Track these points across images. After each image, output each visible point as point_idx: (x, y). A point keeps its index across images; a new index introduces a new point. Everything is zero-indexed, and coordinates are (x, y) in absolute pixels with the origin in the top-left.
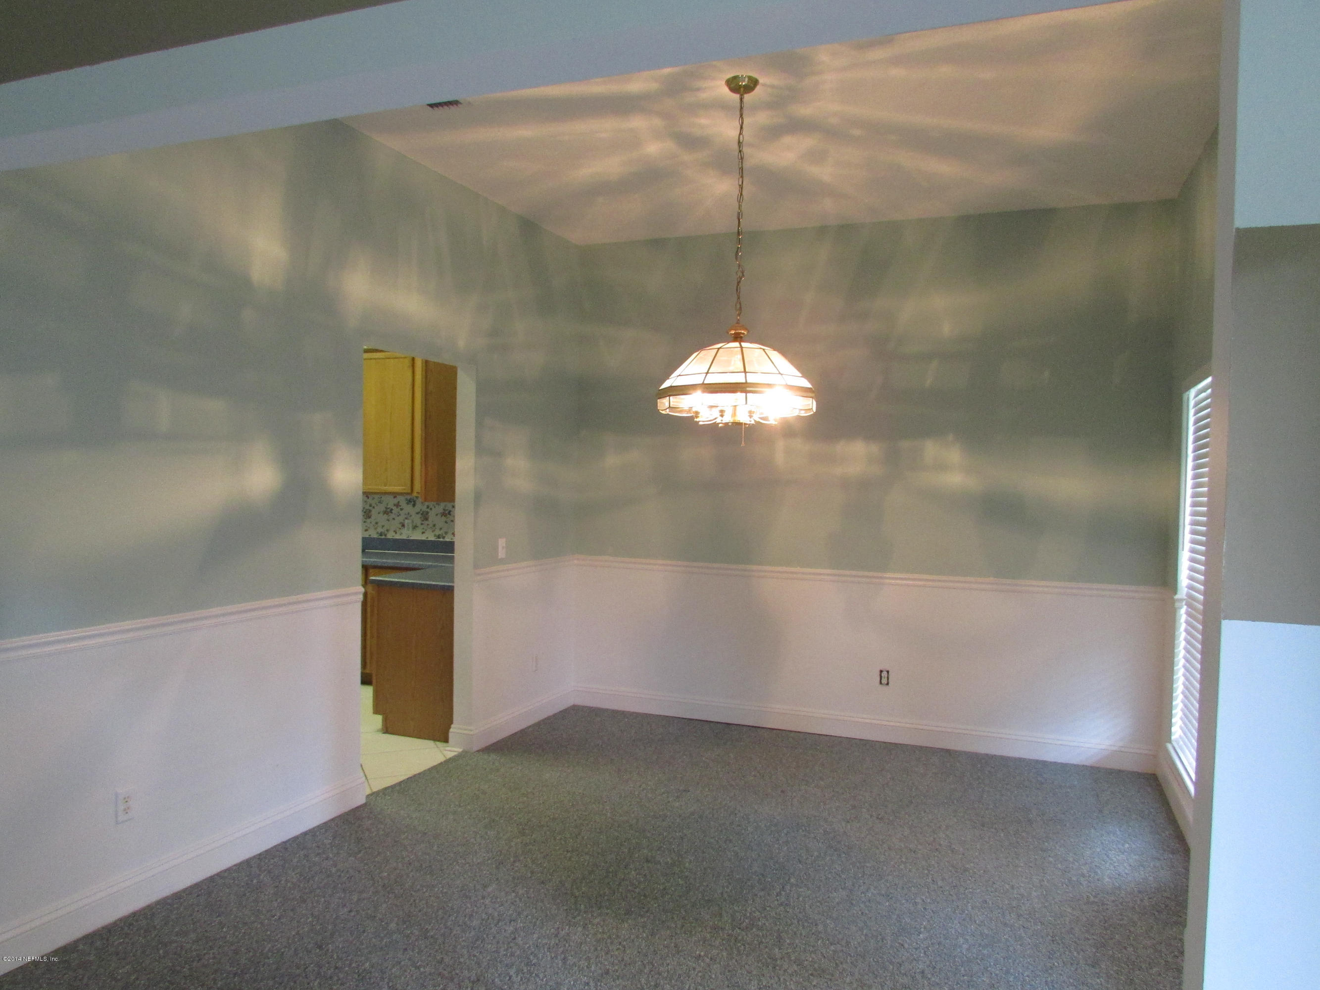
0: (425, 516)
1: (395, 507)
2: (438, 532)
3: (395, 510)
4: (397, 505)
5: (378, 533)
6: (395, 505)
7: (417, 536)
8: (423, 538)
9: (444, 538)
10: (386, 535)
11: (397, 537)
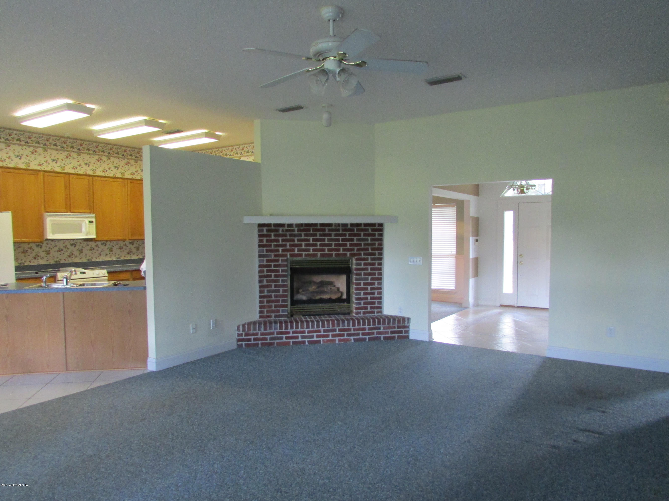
0: (111, 250)
1: (96, 247)
2: (117, 256)
3: (96, 248)
4: (97, 246)
5: (87, 259)
6: (95, 246)
7: (107, 259)
8: (110, 259)
9: (120, 258)
10: (91, 260)
11: (97, 260)
